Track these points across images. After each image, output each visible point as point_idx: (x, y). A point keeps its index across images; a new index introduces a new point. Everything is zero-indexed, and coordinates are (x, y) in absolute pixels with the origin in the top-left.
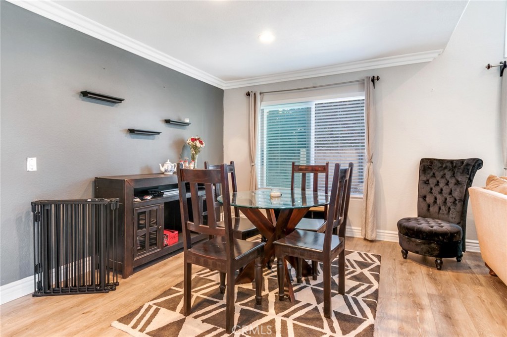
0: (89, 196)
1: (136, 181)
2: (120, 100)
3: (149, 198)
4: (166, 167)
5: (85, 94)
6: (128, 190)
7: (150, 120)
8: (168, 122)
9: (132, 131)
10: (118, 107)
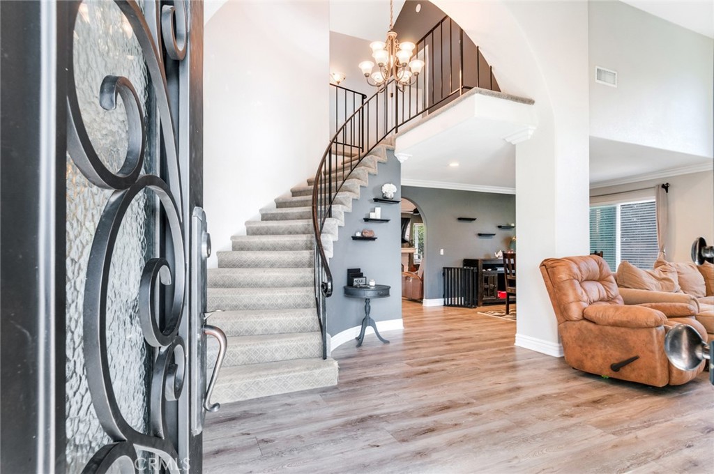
0: (460, 265)
1: (484, 260)
2: (474, 219)
3: (490, 270)
4: (499, 254)
5: (460, 219)
6: (480, 264)
7: (489, 228)
8: (500, 227)
9: (480, 235)
10: (474, 222)
